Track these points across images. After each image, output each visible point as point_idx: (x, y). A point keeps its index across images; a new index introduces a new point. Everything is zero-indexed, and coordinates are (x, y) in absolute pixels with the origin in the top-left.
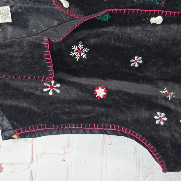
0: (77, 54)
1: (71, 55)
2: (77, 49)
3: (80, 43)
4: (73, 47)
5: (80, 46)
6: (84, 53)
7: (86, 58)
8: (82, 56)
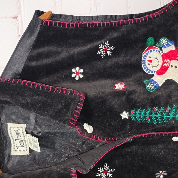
0: (103, 175)
1: (97, 176)
2: (103, 170)
3: (105, 165)
4: (98, 168)
5: (105, 168)
6: (110, 173)
7: (112, 177)
8: (108, 175)
